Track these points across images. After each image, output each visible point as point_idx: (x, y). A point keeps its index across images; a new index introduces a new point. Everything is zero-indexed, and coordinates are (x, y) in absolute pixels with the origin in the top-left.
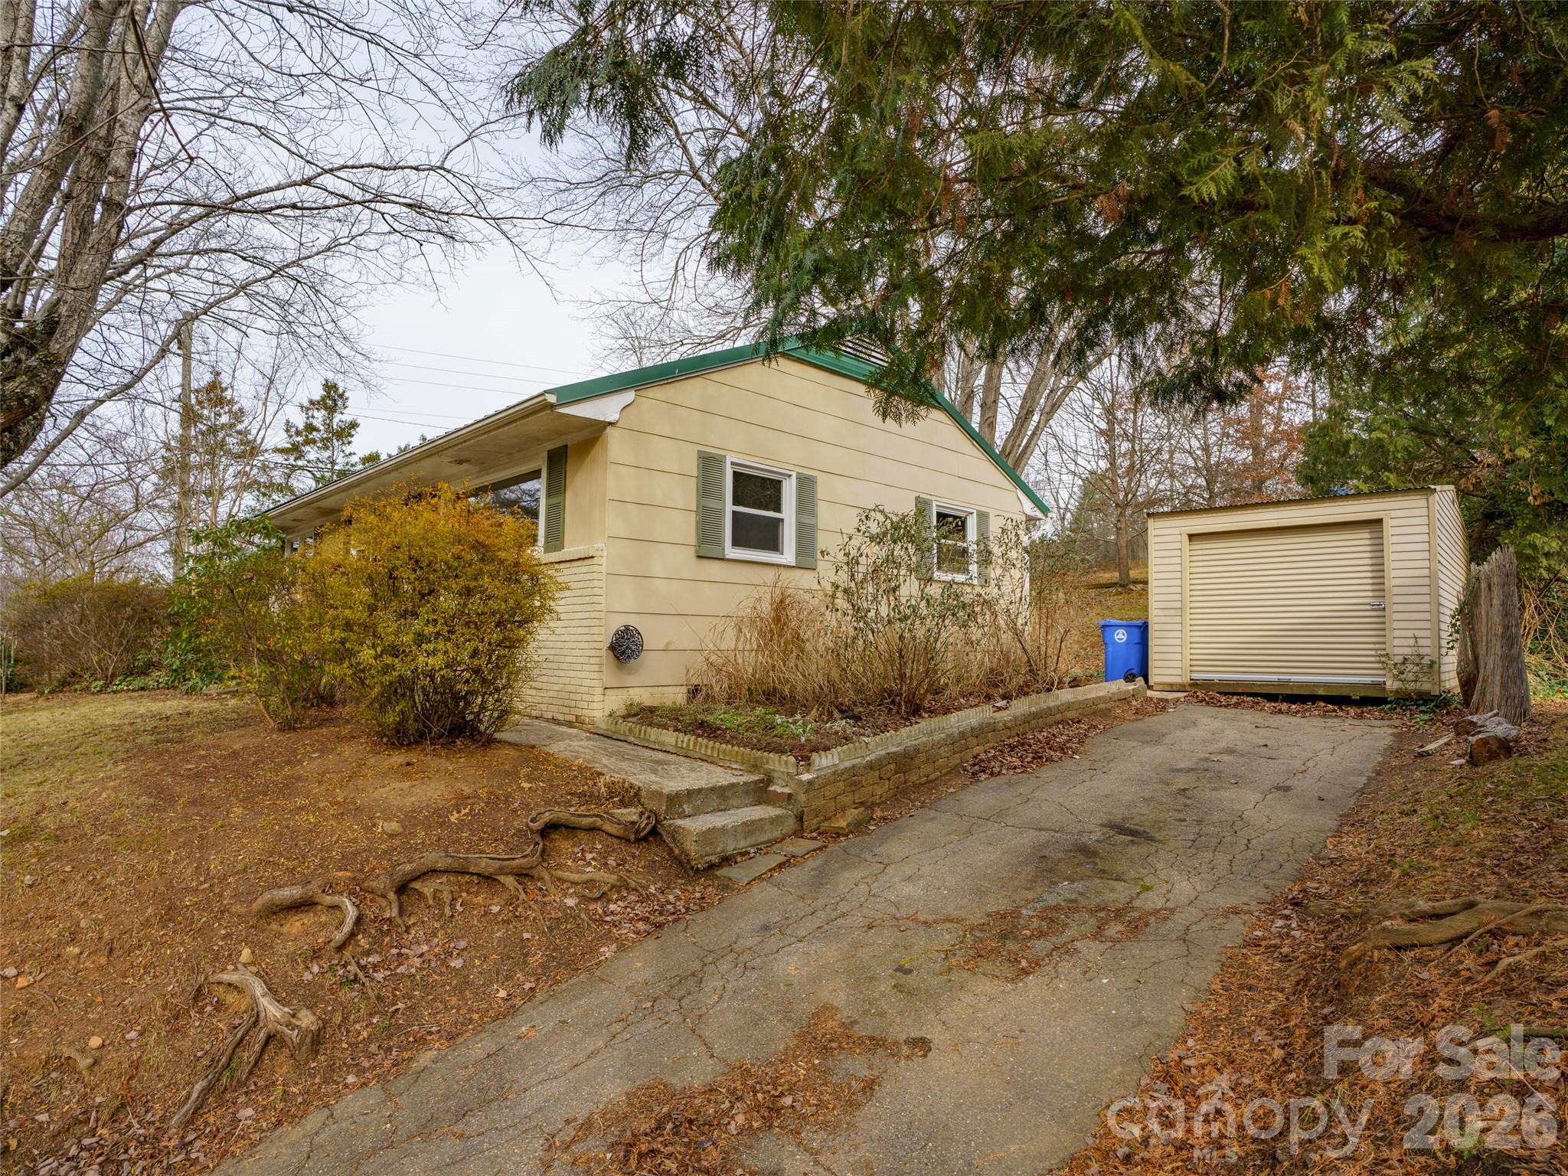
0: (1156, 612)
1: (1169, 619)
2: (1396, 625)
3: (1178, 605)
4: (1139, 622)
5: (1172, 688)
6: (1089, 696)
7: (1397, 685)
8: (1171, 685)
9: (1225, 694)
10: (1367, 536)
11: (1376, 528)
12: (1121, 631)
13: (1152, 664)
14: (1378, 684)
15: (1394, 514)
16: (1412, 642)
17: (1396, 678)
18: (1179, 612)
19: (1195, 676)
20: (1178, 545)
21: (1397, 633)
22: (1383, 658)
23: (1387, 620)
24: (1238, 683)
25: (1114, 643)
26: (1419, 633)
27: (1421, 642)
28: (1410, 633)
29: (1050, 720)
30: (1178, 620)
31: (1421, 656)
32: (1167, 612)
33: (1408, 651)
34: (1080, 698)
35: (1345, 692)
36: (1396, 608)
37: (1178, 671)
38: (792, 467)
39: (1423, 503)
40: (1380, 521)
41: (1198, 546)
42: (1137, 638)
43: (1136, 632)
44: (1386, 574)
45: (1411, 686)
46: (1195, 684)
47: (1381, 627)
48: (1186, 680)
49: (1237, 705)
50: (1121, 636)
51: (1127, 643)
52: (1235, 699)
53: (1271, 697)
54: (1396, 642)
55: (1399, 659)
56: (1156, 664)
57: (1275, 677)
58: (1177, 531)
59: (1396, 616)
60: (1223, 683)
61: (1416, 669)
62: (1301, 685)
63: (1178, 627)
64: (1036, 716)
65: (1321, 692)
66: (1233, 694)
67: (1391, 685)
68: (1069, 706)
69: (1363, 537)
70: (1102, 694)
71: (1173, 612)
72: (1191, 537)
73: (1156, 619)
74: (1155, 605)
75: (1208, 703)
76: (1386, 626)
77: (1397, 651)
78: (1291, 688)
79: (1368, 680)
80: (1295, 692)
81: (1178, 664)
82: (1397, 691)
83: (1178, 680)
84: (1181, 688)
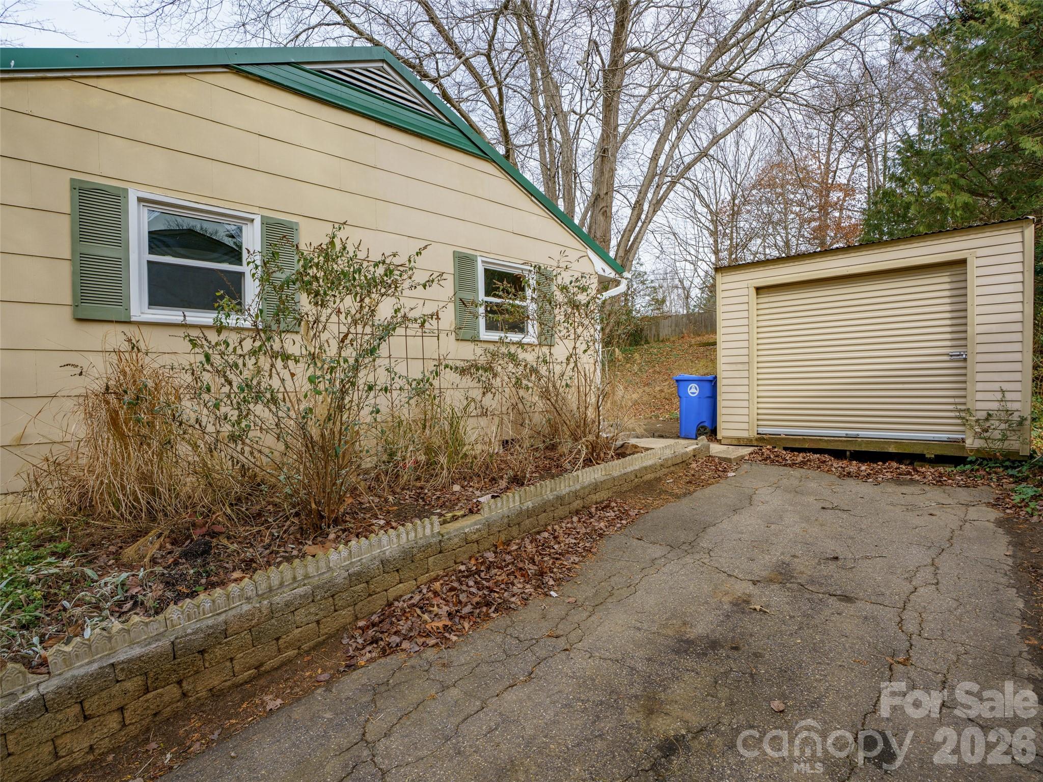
0: (724, 367)
1: (736, 374)
2: (979, 377)
3: (745, 359)
4: (710, 377)
5: (740, 442)
6: (629, 470)
7: (979, 444)
8: (739, 439)
9: (793, 450)
10: (947, 279)
11: (958, 270)
12: (694, 385)
13: (720, 419)
14: (955, 441)
15: (980, 252)
16: (999, 396)
17: (978, 436)
18: (746, 367)
19: (761, 430)
20: (745, 299)
21: (980, 386)
22: (964, 416)
23: (969, 372)
24: (804, 438)
25: (688, 397)
26: (1005, 386)
27: (1009, 396)
28: (996, 386)
29: (561, 512)
30: (746, 374)
31: (1009, 412)
32: (734, 367)
33: (995, 406)
34: (616, 474)
35: (917, 450)
36: (980, 358)
37: (745, 426)
38: (256, 210)
39: (1018, 237)
40: (963, 262)
41: (765, 299)
42: (708, 393)
43: (707, 386)
44: (969, 321)
45: (998, 445)
46: (762, 440)
47: (962, 379)
48: (753, 434)
49: (803, 464)
50: (693, 390)
51: (699, 397)
52: (800, 457)
53: (839, 454)
54: (979, 396)
55: (982, 415)
56: (725, 418)
57: (843, 433)
58: (744, 284)
59: (979, 367)
60: (789, 438)
61: (1003, 426)
62: (870, 441)
63: (746, 381)
64: (543, 508)
65: (892, 449)
66: (800, 450)
67: (972, 443)
68: (596, 487)
69: (941, 283)
70: (649, 463)
71: (740, 367)
72: (758, 290)
73: (725, 374)
74: (724, 360)
75: (772, 461)
76: (968, 378)
77: (980, 405)
78: (860, 444)
79: (944, 436)
80: (864, 448)
81: (746, 419)
82: (978, 450)
83: (745, 434)
84: (746, 443)
